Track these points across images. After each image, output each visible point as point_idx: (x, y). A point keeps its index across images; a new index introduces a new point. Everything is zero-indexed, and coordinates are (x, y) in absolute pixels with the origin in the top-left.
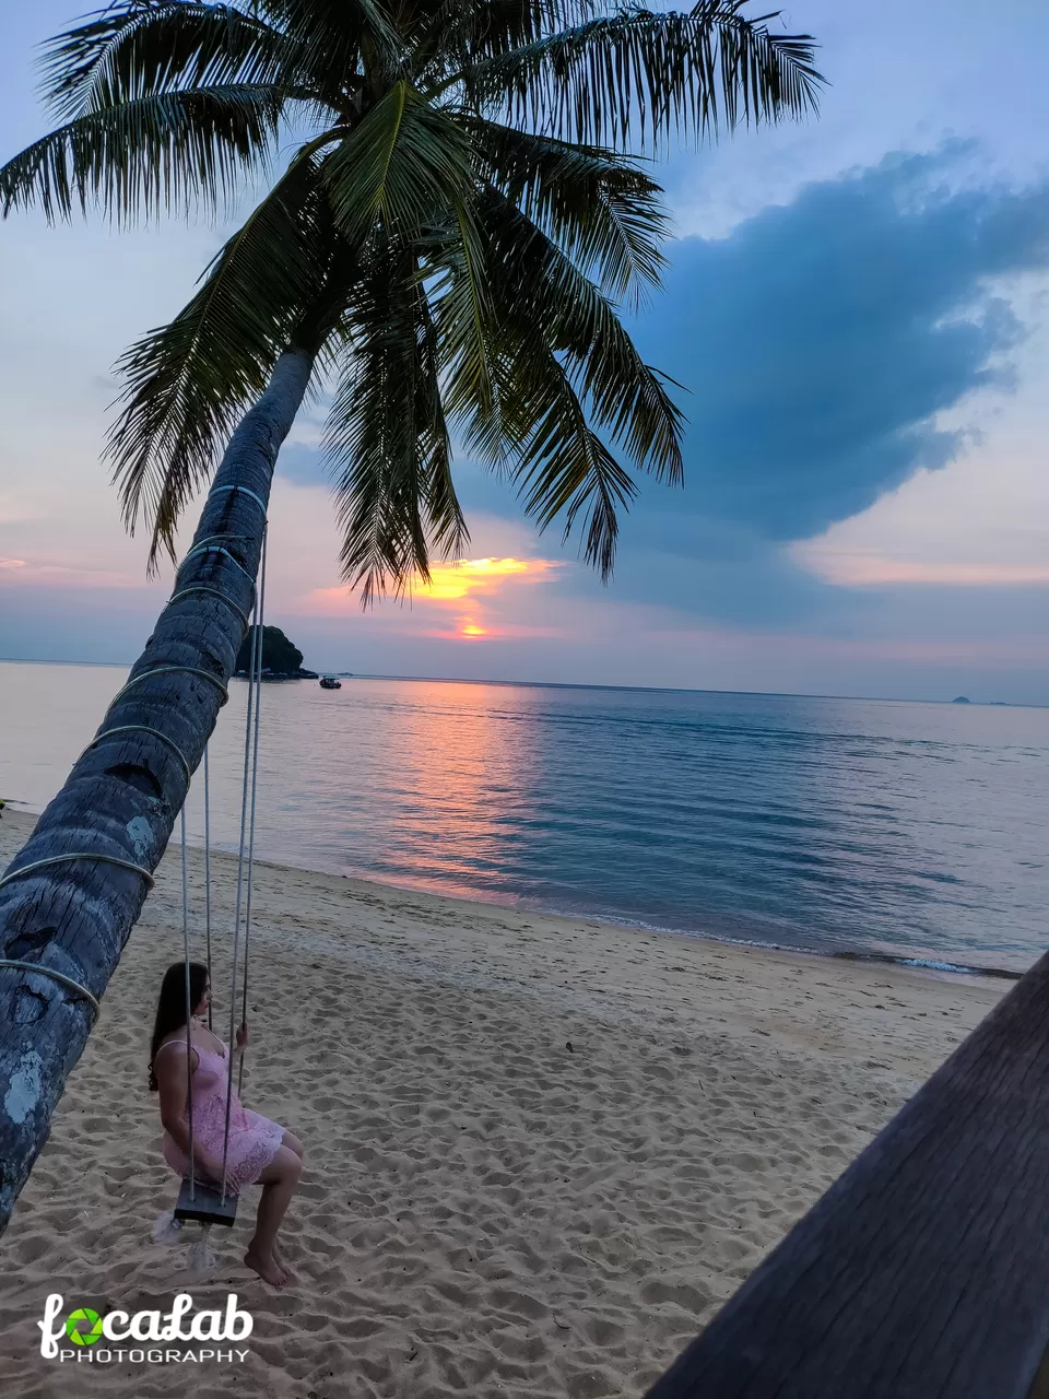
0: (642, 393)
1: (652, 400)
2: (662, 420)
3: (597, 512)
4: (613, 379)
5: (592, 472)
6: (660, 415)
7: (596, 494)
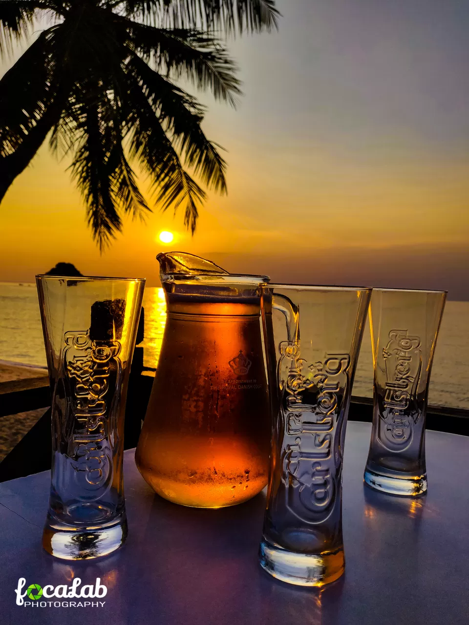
0: (207, 153)
1: (212, 156)
2: (217, 165)
3: (188, 208)
4: (193, 147)
5: (185, 189)
6: (215, 163)
7: (187, 198)
